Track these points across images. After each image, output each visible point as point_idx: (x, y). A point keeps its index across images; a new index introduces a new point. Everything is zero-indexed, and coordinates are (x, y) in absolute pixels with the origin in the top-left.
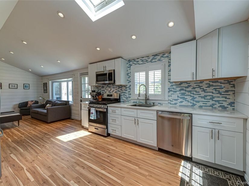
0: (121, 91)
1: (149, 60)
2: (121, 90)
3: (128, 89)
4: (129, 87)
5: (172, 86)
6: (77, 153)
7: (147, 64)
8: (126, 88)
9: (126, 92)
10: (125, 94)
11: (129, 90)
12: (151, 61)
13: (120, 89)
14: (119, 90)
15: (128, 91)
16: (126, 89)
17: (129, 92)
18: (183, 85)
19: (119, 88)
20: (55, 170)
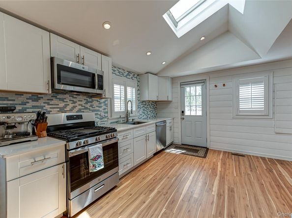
0: (91, 108)
1: (125, 75)
2: (91, 106)
3: (102, 105)
4: (104, 102)
5: (139, 103)
6: (167, 208)
7: (123, 77)
8: (100, 103)
9: (100, 109)
10: (99, 113)
11: (105, 107)
12: (126, 76)
13: (89, 104)
14: (88, 106)
15: (103, 108)
16: (99, 105)
17: (105, 109)
18: (144, 103)
19: (86, 103)
20: (212, 216)
